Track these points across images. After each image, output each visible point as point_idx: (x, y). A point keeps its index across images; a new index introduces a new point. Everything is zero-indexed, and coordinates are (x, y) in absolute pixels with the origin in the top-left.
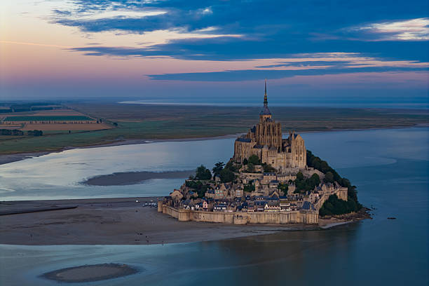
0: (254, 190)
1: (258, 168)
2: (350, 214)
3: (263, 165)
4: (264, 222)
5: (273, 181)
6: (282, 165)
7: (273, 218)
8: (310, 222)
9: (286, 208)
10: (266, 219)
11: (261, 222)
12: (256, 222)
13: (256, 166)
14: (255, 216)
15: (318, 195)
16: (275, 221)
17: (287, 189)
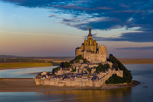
0: (76, 71)
1: (81, 61)
2: (123, 84)
3: (84, 59)
4: (73, 86)
5: (86, 67)
6: (93, 60)
7: (78, 84)
8: (96, 86)
9: (85, 79)
10: (75, 84)
11: (72, 86)
12: (70, 86)
13: (80, 60)
14: (69, 82)
15: (106, 73)
16: (79, 85)
17: (91, 70)
